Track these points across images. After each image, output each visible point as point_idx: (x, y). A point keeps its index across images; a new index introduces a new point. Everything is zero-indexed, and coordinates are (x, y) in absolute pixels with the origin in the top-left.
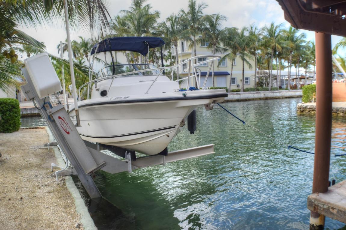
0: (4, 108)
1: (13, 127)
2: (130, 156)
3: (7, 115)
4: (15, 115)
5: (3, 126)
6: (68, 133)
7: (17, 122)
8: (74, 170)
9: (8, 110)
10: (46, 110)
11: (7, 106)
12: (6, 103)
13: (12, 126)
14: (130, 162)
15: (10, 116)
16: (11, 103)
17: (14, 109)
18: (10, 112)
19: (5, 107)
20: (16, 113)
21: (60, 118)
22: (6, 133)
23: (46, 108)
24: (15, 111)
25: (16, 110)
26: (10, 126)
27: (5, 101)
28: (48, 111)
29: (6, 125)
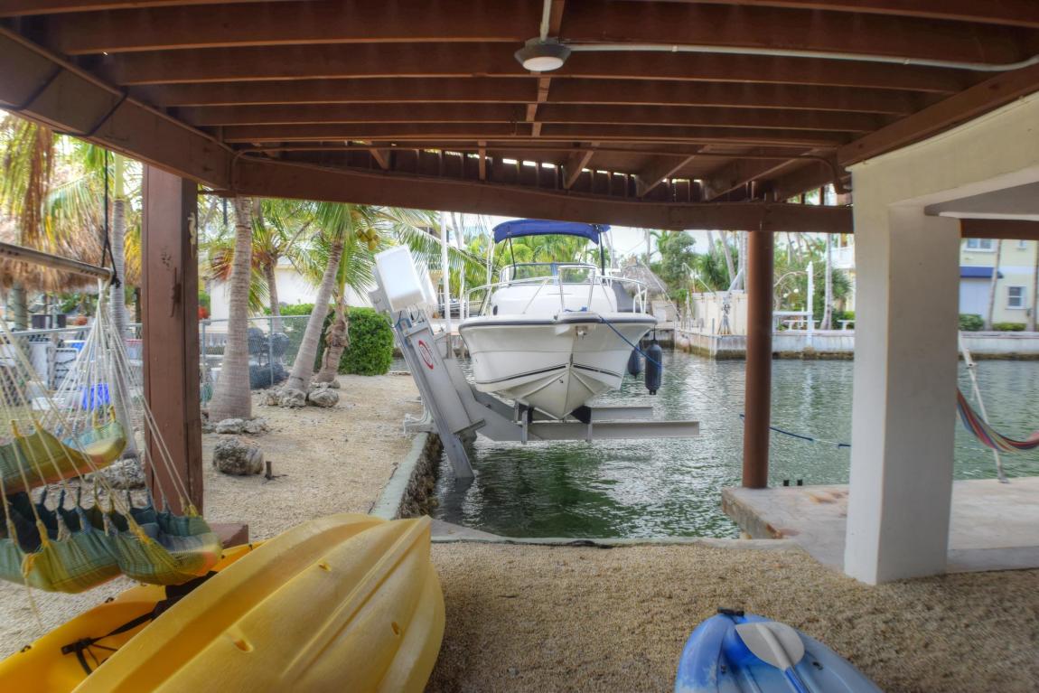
0: (362, 327)
1: (376, 365)
2: (526, 416)
3: (366, 341)
4: (382, 341)
5: (358, 362)
6: (431, 367)
7: (384, 356)
8: (434, 425)
9: (368, 332)
10: (402, 330)
11: (367, 324)
12: (365, 318)
13: (374, 362)
14: (526, 426)
15: (372, 343)
16: (376, 319)
17: (380, 331)
18: (372, 335)
19: (364, 325)
20: (384, 338)
21: (420, 343)
22: (360, 375)
23: (403, 327)
24: (381, 334)
25: (385, 333)
26: (370, 362)
27: (365, 313)
28: (404, 331)
29: (363, 361)
